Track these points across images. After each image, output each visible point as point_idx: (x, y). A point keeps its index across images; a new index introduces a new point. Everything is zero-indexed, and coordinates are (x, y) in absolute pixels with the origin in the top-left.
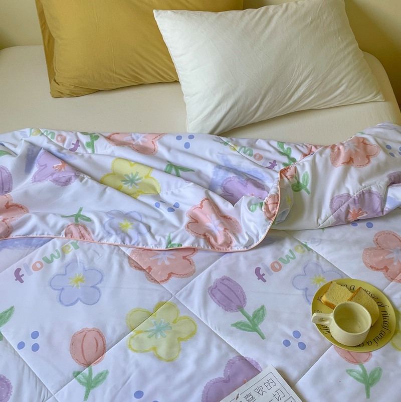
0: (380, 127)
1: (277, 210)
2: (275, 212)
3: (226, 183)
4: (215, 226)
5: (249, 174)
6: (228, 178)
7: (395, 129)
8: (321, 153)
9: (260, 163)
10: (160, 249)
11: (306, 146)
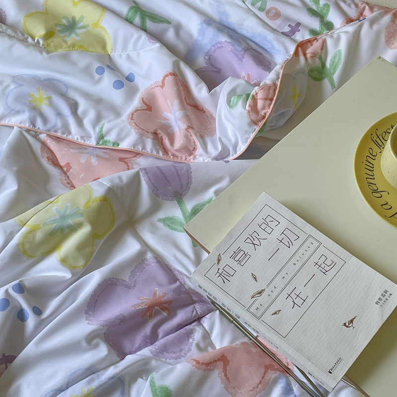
1: (269, 111)
2: (265, 114)
3: (215, 51)
4: (176, 120)
5: (252, 41)
6: (218, 43)
9: (274, 24)
10: (88, 143)
11: (357, 6)
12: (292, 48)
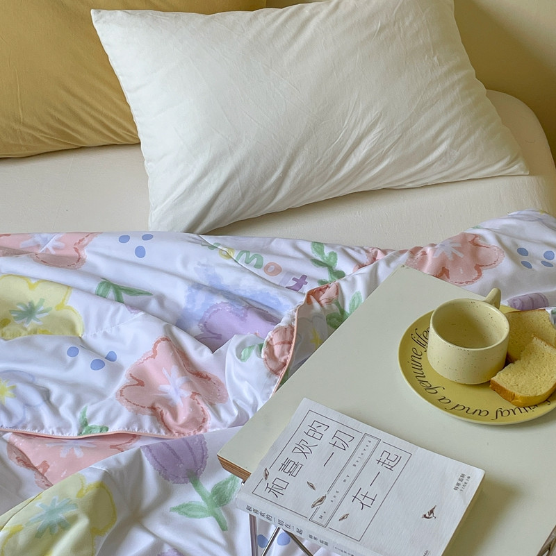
0: (513, 217)
1: (290, 356)
2: (286, 360)
3: (210, 317)
4: (176, 390)
5: (253, 301)
6: (212, 307)
7: (540, 220)
8: (388, 262)
9: (276, 279)
10: (67, 435)
11: (367, 251)
12: (302, 300)
